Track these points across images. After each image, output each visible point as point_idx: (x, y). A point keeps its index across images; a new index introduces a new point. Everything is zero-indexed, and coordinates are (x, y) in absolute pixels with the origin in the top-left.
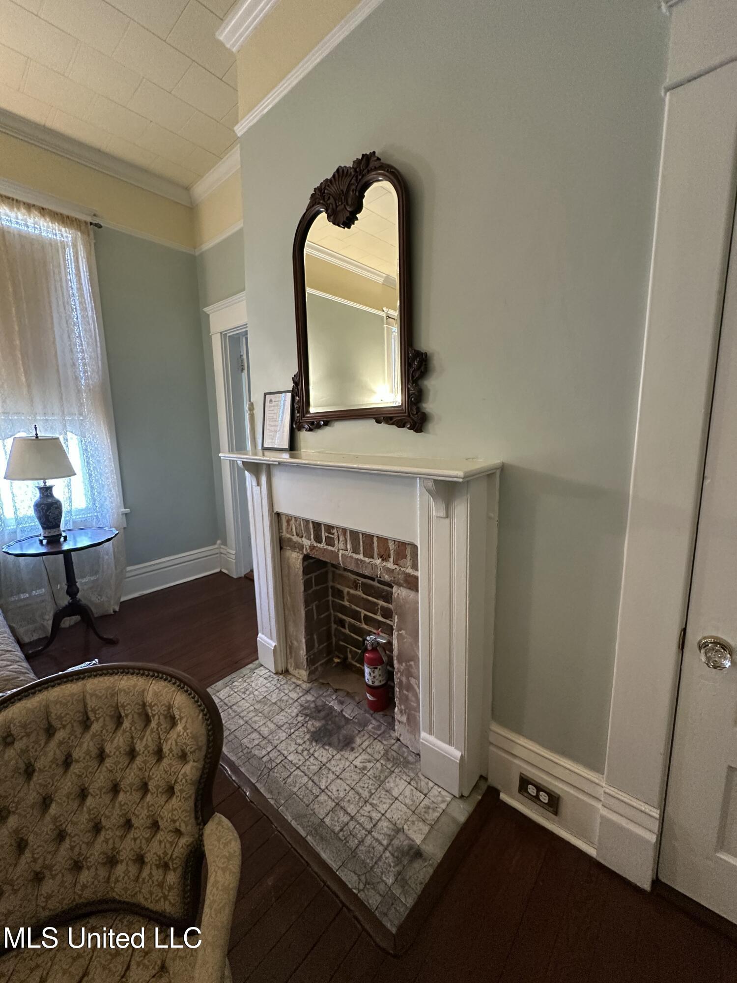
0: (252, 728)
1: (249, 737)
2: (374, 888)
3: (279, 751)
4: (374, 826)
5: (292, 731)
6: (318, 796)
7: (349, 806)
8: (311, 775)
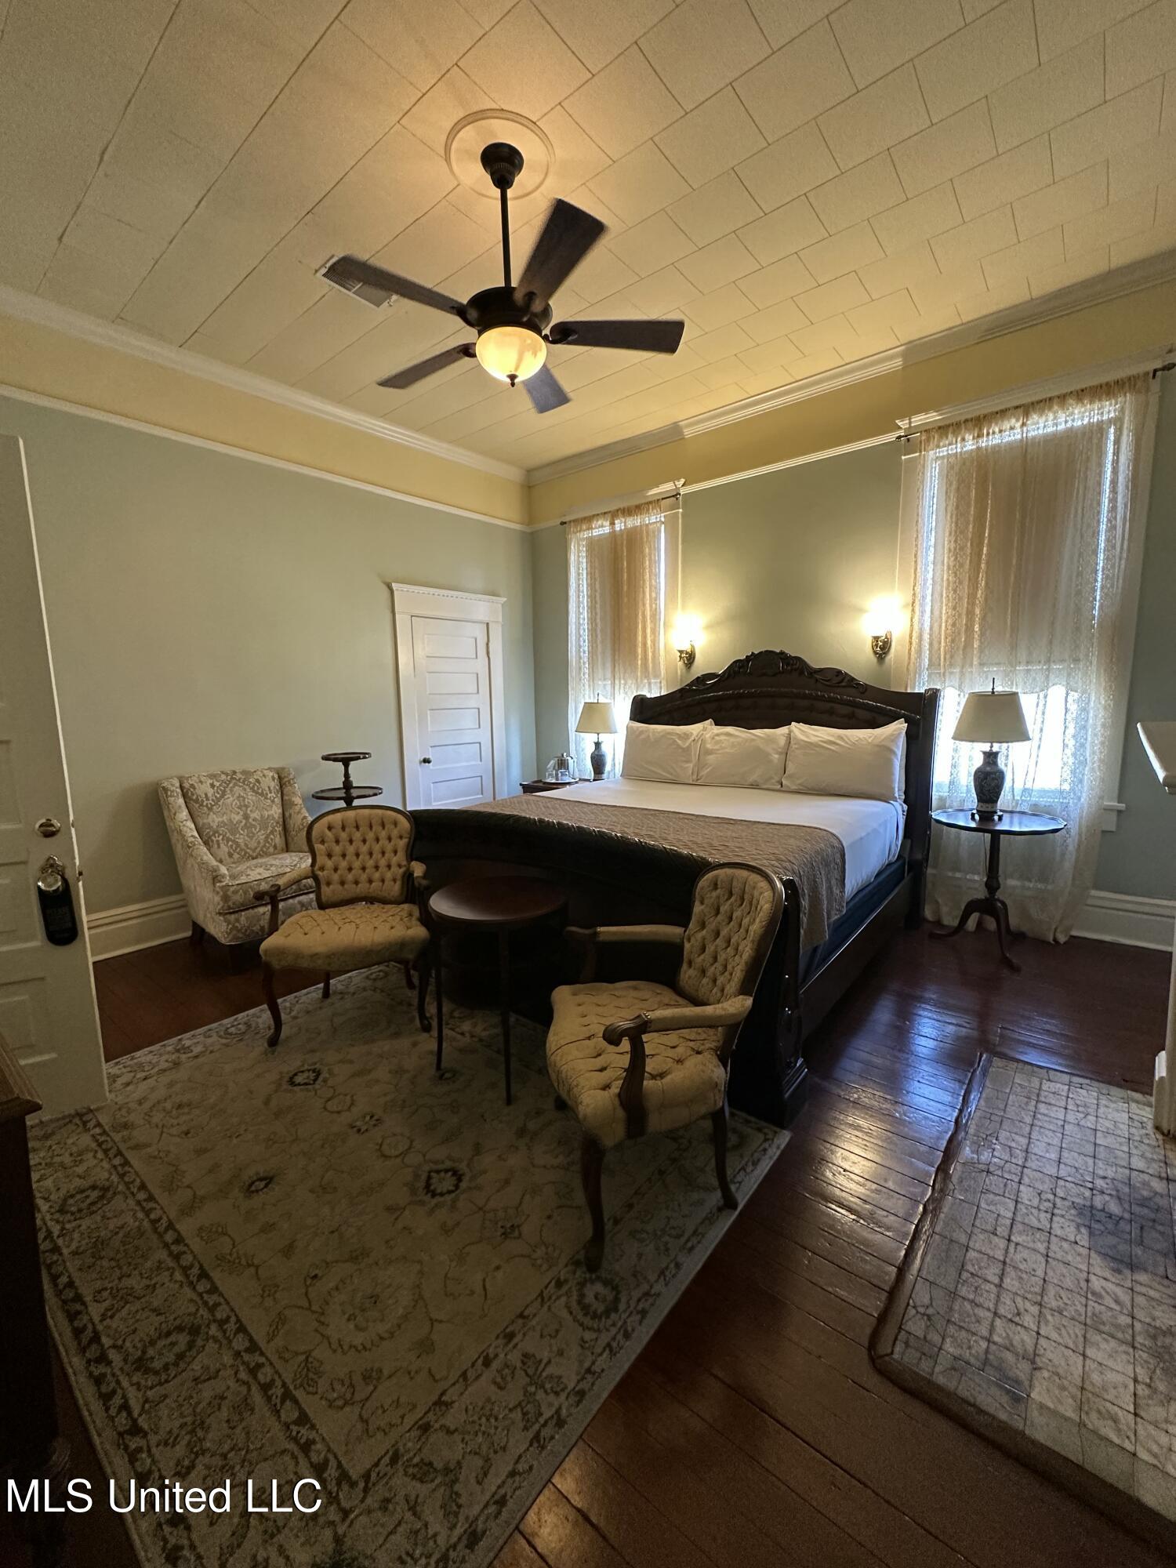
0: (1030, 1134)
1: (1013, 1135)
2: (927, 1327)
3: (1022, 1173)
4: (1011, 1321)
5: (1069, 1179)
6: (996, 1235)
7: (1012, 1279)
8: (1019, 1218)
